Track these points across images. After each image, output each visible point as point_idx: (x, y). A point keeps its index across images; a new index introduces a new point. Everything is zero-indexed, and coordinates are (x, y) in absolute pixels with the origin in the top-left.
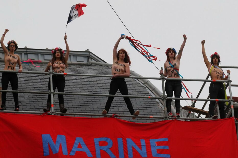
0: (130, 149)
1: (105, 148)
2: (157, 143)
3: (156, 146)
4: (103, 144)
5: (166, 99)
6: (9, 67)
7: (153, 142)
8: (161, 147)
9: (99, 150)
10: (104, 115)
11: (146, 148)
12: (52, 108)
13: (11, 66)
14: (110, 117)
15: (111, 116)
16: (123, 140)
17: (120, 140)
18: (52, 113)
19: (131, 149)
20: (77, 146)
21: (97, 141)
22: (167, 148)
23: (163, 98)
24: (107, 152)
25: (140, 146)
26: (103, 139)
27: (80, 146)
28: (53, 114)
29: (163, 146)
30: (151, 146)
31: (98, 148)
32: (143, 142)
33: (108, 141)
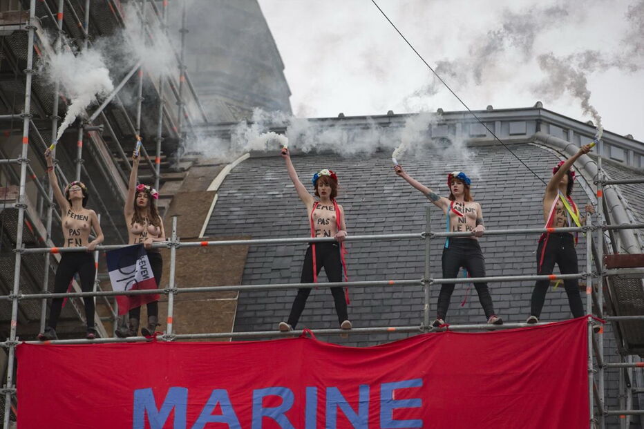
0: (331, 414)
1: (273, 412)
2: (395, 393)
3: (392, 400)
4: (272, 401)
6: (71, 241)
7: (388, 390)
8: (404, 404)
9: (261, 418)
11: (370, 408)
12: (170, 326)
13: (74, 237)
15: (298, 335)
16: (318, 391)
17: (311, 393)
18: (168, 337)
19: (335, 412)
20: (212, 409)
21: (258, 394)
22: (418, 403)
23: (423, 283)
24: (277, 421)
25: (355, 405)
26: (274, 391)
27: (217, 411)
28: (169, 341)
29: (409, 400)
30: (383, 401)
31: (258, 413)
32: (364, 394)
33: (283, 396)
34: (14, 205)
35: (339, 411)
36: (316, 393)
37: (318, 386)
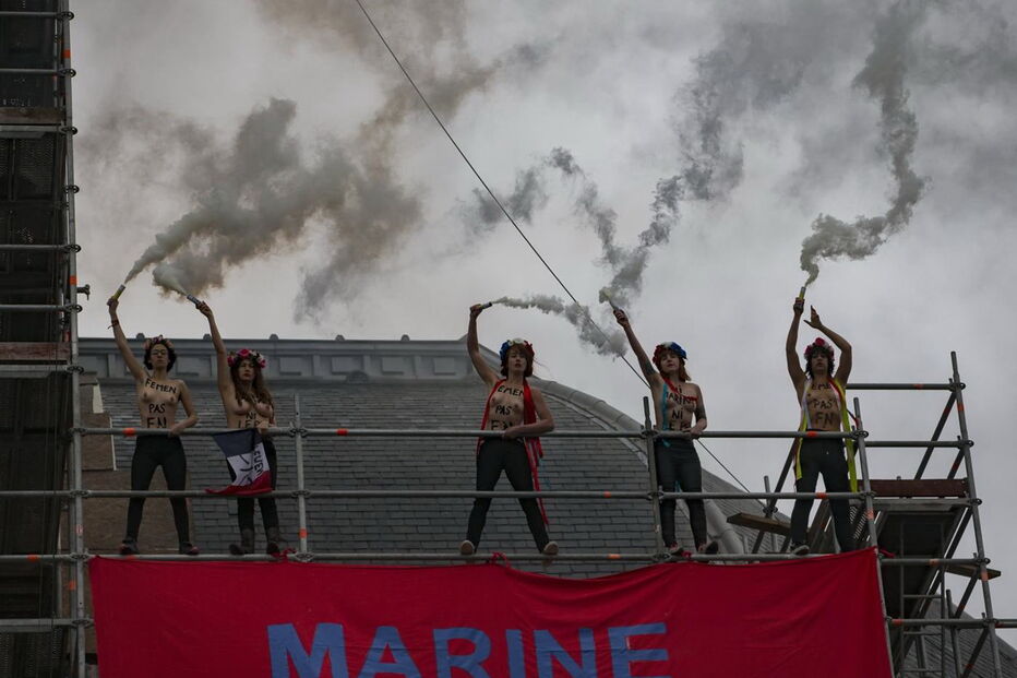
0: (544, 666)
1: (465, 662)
2: (631, 641)
3: (626, 650)
4: (461, 647)
5: (661, 497)
6: (151, 421)
7: (620, 637)
8: (644, 655)
9: (449, 669)
10: (464, 556)
11: (598, 659)
12: (304, 541)
13: (156, 415)
14: (484, 562)
15: (488, 560)
16: (523, 635)
17: (514, 637)
18: (304, 556)
19: (550, 664)
20: (380, 655)
21: (441, 636)
22: (662, 655)
23: (650, 497)
24: (472, 673)
25: (576, 655)
26: (462, 633)
28: (306, 561)
29: (651, 651)
30: (616, 650)
31: (444, 663)
32: (587, 642)
33: (476, 641)
34: (65, 368)
35: (555, 661)
36: (521, 637)
37: (521, 629)
